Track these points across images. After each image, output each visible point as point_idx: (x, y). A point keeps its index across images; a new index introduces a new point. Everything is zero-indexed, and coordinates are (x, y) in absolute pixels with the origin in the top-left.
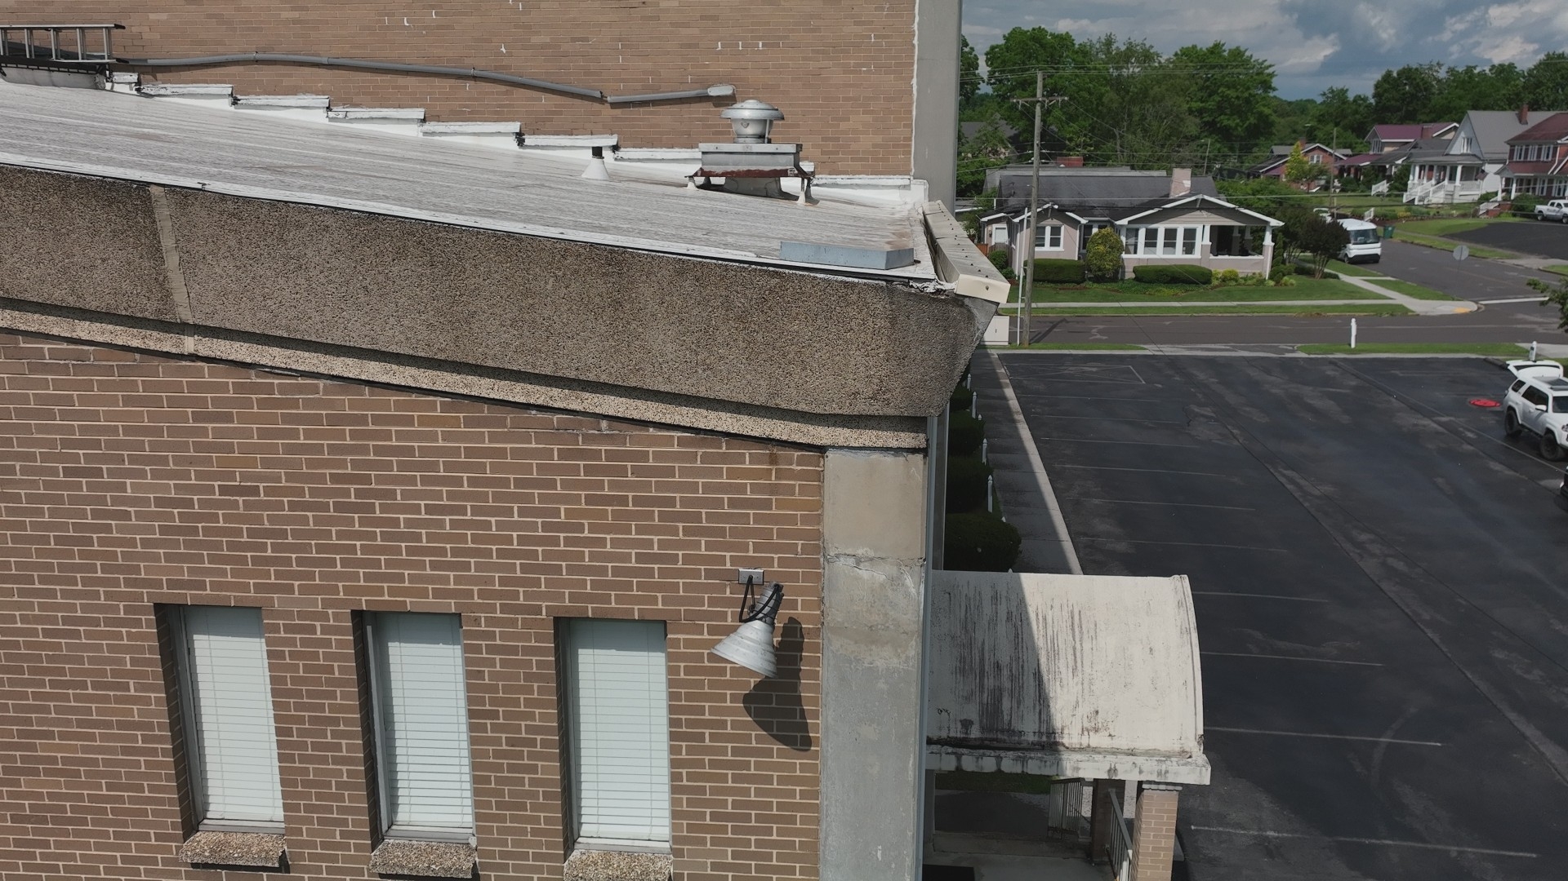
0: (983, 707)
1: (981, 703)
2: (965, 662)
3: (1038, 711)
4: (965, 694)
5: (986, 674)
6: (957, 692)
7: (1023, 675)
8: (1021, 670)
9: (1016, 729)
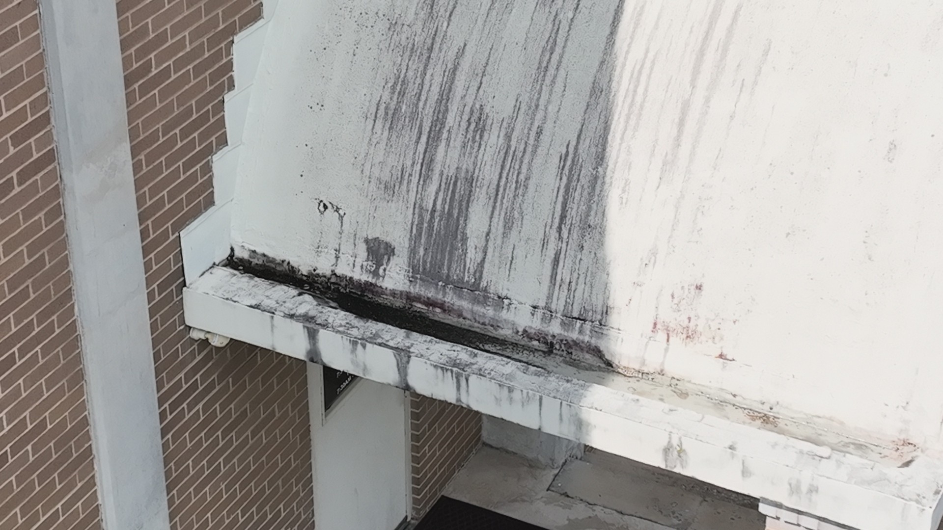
0: (421, 216)
1: (419, 207)
2: (402, 94)
3: (551, 253)
4: (386, 176)
5: (445, 135)
6: (368, 166)
7: (534, 152)
8: (531, 141)
9: (492, 290)
